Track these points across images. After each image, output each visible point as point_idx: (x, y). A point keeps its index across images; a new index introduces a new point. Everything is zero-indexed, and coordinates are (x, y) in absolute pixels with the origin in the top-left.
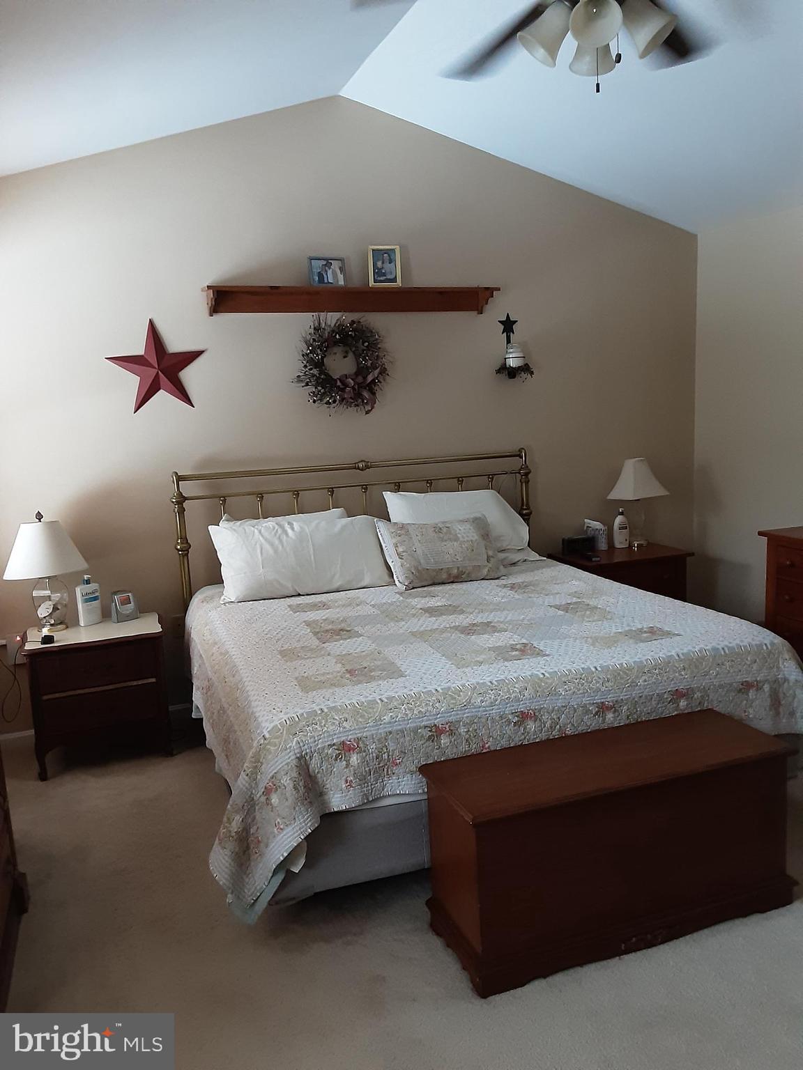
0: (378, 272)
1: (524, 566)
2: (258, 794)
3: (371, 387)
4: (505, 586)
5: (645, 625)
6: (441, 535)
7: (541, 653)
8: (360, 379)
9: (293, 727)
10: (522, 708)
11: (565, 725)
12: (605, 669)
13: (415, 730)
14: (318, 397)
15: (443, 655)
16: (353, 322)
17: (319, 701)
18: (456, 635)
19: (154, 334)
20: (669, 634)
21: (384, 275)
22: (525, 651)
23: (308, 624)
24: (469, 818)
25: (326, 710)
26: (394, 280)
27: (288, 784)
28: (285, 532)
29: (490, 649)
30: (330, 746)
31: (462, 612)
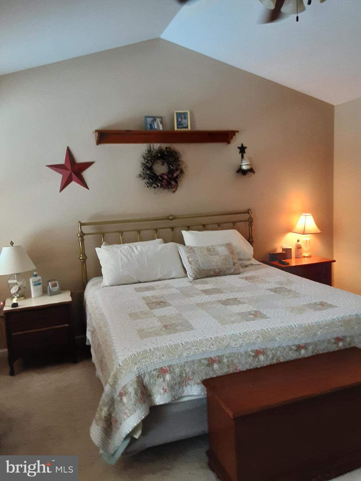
0: (179, 124)
1: (251, 268)
2: (116, 396)
3: (176, 180)
4: (242, 278)
5: (318, 301)
6: (211, 253)
7: (264, 317)
8: (170, 176)
9: (135, 360)
10: (256, 348)
11: (279, 357)
12: (300, 326)
13: (200, 361)
14: (150, 185)
15: (214, 317)
16: (167, 148)
17: (149, 344)
18: (220, 306)
19: (69, 154)
20: (331, 306)
21: (182, 125)
22: (256, 315)
23: (144, 299)
24: (231, 414)
25: (152, 350)
26: (187, 127)
27: (132, 392)
28: (133, 251)
29: (238, 314)
30: (155, 370)
31: (222, 292)
